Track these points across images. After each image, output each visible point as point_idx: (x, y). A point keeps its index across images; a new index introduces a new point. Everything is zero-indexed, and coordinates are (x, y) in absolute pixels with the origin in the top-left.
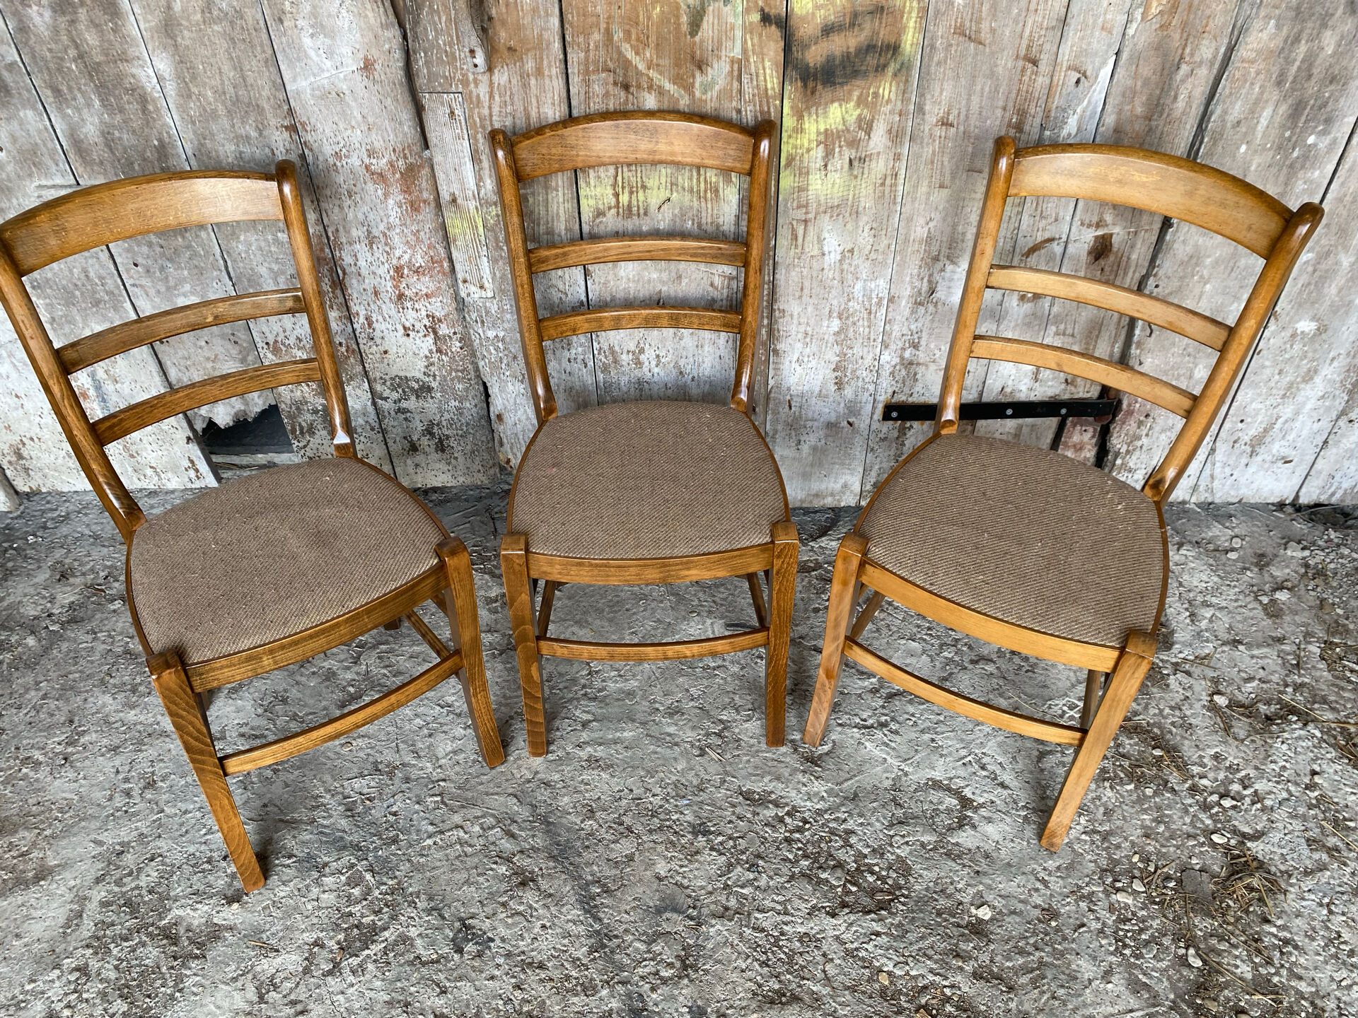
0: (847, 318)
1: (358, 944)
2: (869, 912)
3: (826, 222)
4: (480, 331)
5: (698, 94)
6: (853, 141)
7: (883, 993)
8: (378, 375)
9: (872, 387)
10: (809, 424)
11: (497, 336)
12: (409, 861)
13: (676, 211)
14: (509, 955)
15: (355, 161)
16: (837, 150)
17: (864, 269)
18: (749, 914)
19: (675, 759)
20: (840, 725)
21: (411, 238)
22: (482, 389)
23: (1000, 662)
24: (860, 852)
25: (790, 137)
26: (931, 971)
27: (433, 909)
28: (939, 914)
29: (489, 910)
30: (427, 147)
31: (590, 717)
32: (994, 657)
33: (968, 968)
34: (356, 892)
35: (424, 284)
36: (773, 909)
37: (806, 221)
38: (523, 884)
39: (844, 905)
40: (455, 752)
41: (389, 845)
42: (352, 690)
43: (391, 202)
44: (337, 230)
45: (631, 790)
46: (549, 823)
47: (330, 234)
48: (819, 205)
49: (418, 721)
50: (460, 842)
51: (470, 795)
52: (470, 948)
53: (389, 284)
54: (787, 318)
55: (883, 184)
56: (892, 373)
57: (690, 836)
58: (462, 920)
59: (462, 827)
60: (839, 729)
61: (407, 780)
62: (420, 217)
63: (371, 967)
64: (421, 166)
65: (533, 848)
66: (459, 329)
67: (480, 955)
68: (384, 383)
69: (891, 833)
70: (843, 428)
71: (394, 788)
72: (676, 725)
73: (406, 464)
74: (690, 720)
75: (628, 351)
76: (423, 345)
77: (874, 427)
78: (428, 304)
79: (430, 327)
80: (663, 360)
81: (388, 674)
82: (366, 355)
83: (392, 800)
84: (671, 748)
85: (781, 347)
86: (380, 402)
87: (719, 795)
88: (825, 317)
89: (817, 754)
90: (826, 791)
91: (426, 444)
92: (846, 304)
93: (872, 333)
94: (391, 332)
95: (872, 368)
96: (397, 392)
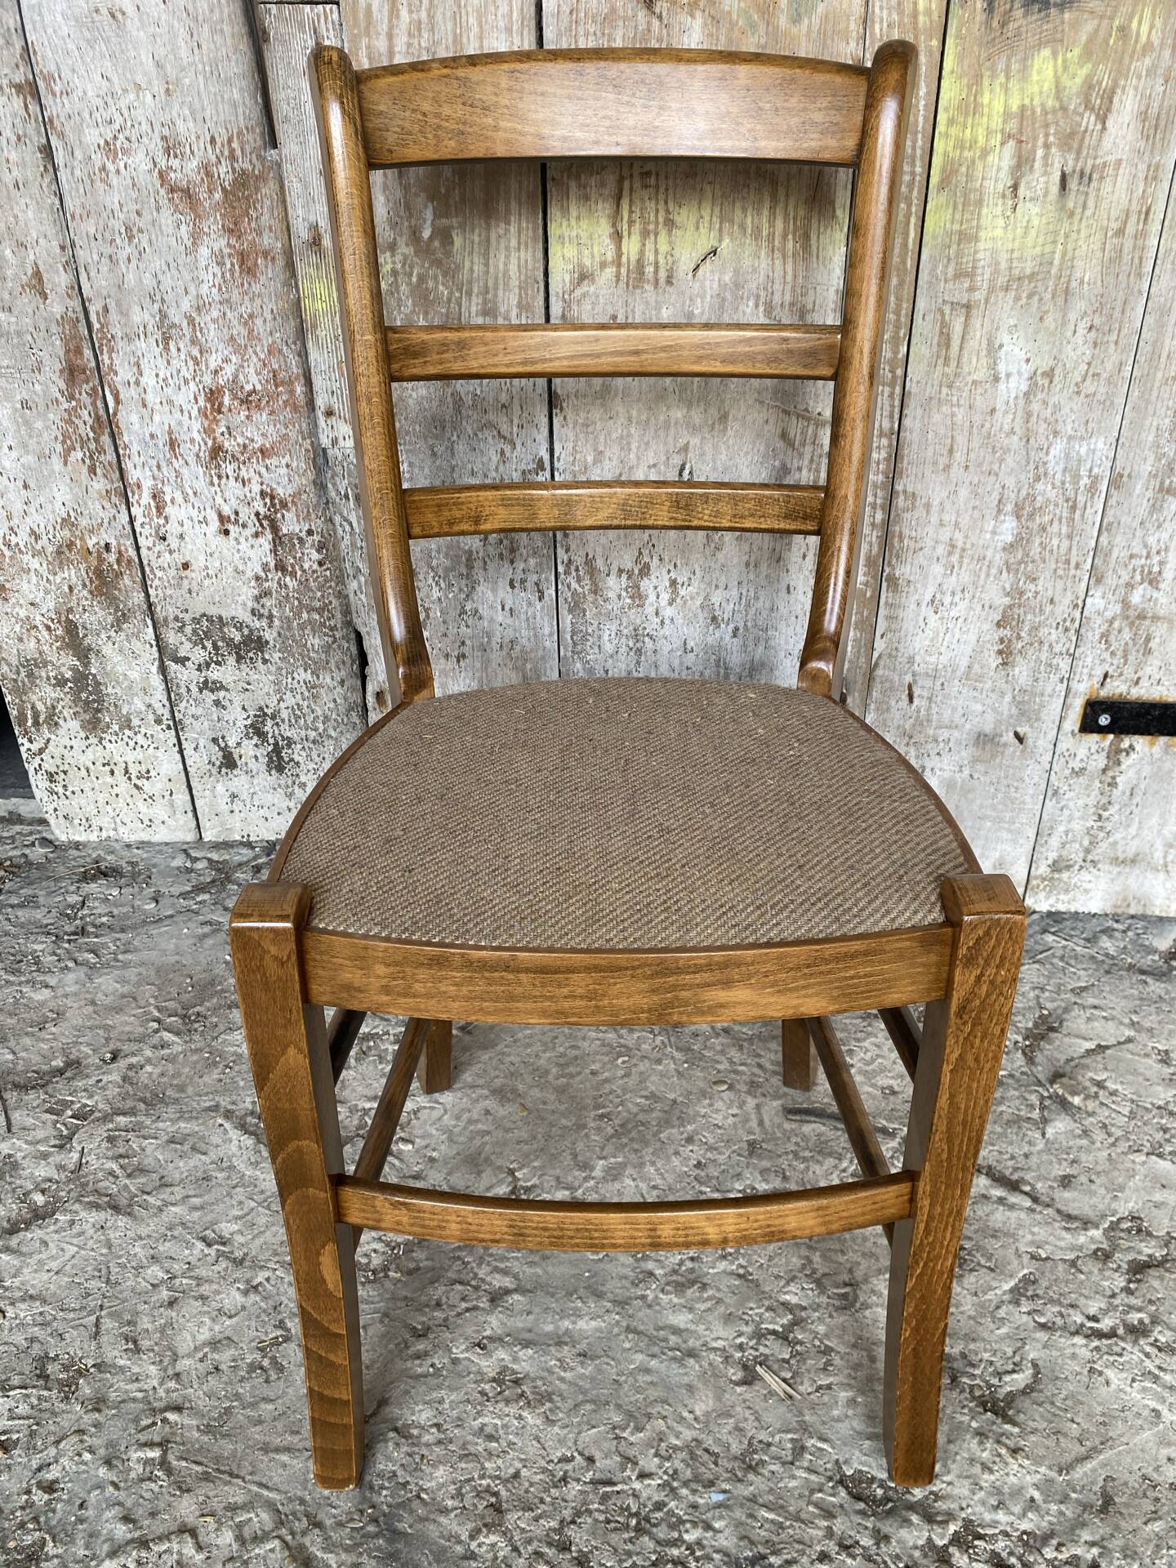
0: (1031, 516)
3: (1006, 311)
4: (353, 518)
5: (783, 21)
6: (1072, 134)
8: (171, 612)
9: (1064, 664)
10: (944, 734)
13: (727, 278)
15: (139, 162)
16: (1040, 153)
17: (1071, 413)
19: (690, 1388)
20: (1043, 1326)
21: (239, 330)
22: (354, 650)
25: (951, 122)
30: (273, 142)
31: (507, 1282)
35: (258, 429)
37: (968, 307)
40: (214, 1344)
42: (39, 1199)
43: (204, 252)
44: (106, 309)
45: (591, 1460)
46: (395, 1535)
47: (93, 318)
48: (996, 271)
49: (156, 1272)
51: (227, 1447)
53: (196, 425)
54: (920, 512)
55: (1120, 232)
56: (1105, 636)
59: (193, 1533)
60: (1042, 1336)
61: (99, 1404)
62: (256, 288)
64: (261, 178)
66: (317, 524)
68: (181, 629)
70: (1005, 745)
71: (65, 1422)
72: (691, 1310)
73: (214, 793)
74: (719, 1301)
75: (621, 571)
76: (252, 553)
77: (1062, 747)
78: (263, 470)
79: (266, 517)
80: (682, 592)
81: (118, 1172)
82: (152, 570)
83: (52, 1451)
84: (679, 1361)
85: (903, 571)
86: (173, 667)
87: (793, 1484)
88: (990, 513)
89: (1002, 1393)
90: (1037, 1486)
91: (252, 753)
92: (1031, 486)
93: (1074, 548)
94: (197, 526)
95: (1068, 624)
96: (204, 647)
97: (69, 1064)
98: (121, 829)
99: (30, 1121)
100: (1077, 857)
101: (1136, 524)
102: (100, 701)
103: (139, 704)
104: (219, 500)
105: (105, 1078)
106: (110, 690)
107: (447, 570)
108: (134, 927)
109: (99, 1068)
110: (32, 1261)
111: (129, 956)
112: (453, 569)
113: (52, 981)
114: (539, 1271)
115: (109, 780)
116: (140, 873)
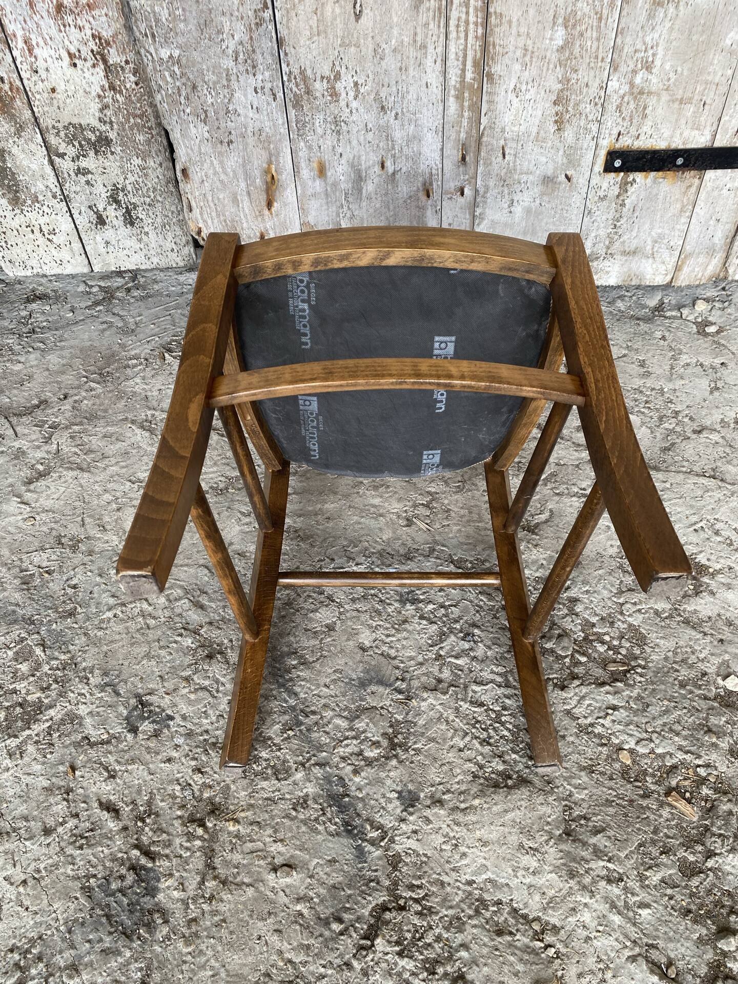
0: (574, 26)
1: (20, 724)
2: (603, 684)
4: (152, 50)
7: (625, 773)
8: (50, 122)
9: (595, 128)
10: (524, 178)
11: (171, 57)
12: (85, 634)
14: (190, 735)
18: (466, 687)
19: (380, 529)
20: (558, 494)
22: (166, 143)
23: (724, 432)
24: (587, 621)
26: (680, 748)
27: (107, 685)
28: (682, 685)
29: (169, 685)
32: (718, 427)
33: (724, 744)
34: (24, 668)
36: (492, 681)
38: (210, 657)
39: (574, 677)
41: (65, 617)
42: (41, 468)
45: (333, 560)
49: (108, 497)
50: (143, 614)
52: (146, 727)
54: (505, 27)
56: (619, 108)
57: (397, 605)
58: (138, 696)
60: (557, 498)
61: (90, 553)
63: (31, 748)
65: (223, 619)
66: (131, 56)
67: (156, 734)
68: (58, 134)
69: (621, 600)
70: (560, 183)
71: (76, 561)
72: (381, 497)
73: (95, 241)
74: (396, 493)
75: (322, 78)
76: (92, 79)
77: (593, 182)
78: (91, 19)
79: (98, 53)
80: (362, 90)
81: (79, 452)
82: (33, 94)
83: (72, 573)
84: (375, 519)
85: (497, 69)
86: (57, 160)
87: (428, 564)
88: (549, 25)
89: (533, 523)
90: (545, 559)
91: (113, 214)
92: (574, 5)
93: (601, 47)
94: (56, 61)
95: (597, 100)
96: (74, 146)
97: (41, 402)
98: (44, 267)
99: (26, 431)
100: (602, 252)
101: (639, 28)
102: (17, 185)
103: (40, 186)
104: (67, 43)
105: (63, 408)
106: (21, 178)
107: (215, 83)
108: (63, 327)
109: (58, 403)
110: (44, 495)
111: (63, 343)
112: (218, 82)
113: (23, 360)
114: (305, 484)
115: (31, 236)
116: (60, 297)
